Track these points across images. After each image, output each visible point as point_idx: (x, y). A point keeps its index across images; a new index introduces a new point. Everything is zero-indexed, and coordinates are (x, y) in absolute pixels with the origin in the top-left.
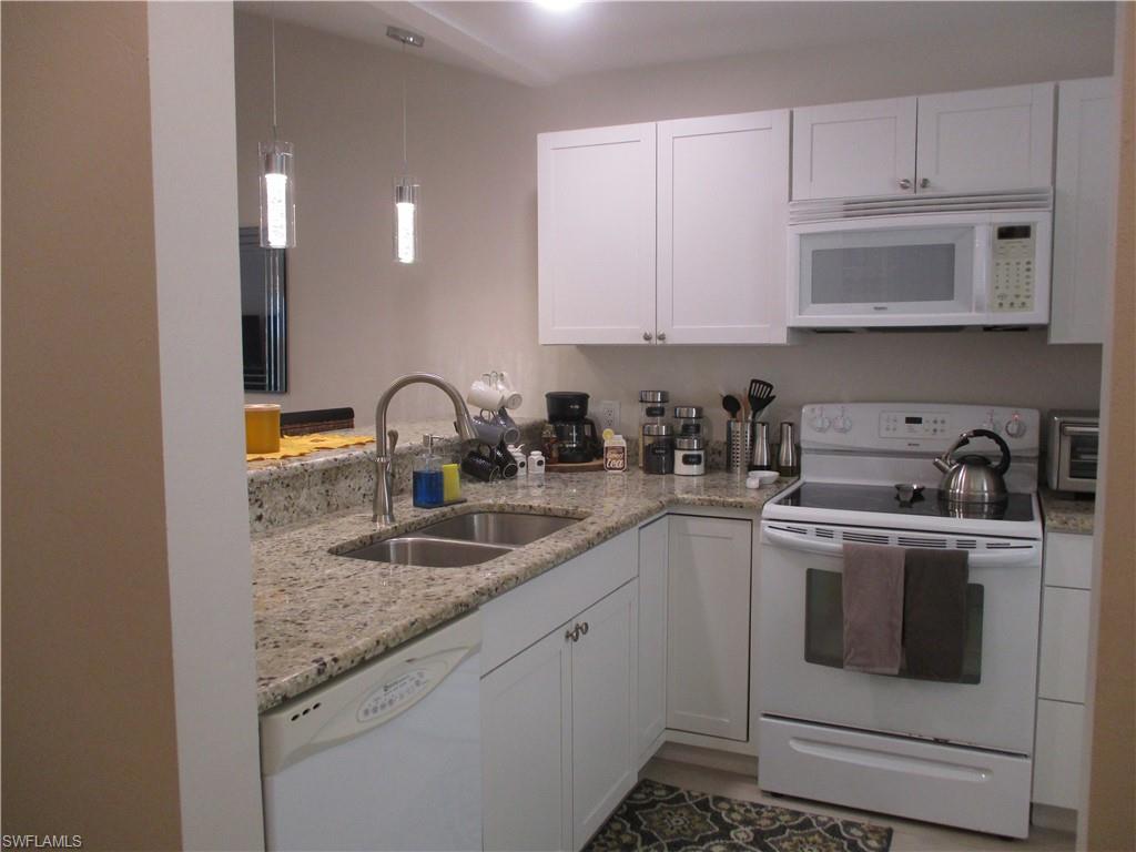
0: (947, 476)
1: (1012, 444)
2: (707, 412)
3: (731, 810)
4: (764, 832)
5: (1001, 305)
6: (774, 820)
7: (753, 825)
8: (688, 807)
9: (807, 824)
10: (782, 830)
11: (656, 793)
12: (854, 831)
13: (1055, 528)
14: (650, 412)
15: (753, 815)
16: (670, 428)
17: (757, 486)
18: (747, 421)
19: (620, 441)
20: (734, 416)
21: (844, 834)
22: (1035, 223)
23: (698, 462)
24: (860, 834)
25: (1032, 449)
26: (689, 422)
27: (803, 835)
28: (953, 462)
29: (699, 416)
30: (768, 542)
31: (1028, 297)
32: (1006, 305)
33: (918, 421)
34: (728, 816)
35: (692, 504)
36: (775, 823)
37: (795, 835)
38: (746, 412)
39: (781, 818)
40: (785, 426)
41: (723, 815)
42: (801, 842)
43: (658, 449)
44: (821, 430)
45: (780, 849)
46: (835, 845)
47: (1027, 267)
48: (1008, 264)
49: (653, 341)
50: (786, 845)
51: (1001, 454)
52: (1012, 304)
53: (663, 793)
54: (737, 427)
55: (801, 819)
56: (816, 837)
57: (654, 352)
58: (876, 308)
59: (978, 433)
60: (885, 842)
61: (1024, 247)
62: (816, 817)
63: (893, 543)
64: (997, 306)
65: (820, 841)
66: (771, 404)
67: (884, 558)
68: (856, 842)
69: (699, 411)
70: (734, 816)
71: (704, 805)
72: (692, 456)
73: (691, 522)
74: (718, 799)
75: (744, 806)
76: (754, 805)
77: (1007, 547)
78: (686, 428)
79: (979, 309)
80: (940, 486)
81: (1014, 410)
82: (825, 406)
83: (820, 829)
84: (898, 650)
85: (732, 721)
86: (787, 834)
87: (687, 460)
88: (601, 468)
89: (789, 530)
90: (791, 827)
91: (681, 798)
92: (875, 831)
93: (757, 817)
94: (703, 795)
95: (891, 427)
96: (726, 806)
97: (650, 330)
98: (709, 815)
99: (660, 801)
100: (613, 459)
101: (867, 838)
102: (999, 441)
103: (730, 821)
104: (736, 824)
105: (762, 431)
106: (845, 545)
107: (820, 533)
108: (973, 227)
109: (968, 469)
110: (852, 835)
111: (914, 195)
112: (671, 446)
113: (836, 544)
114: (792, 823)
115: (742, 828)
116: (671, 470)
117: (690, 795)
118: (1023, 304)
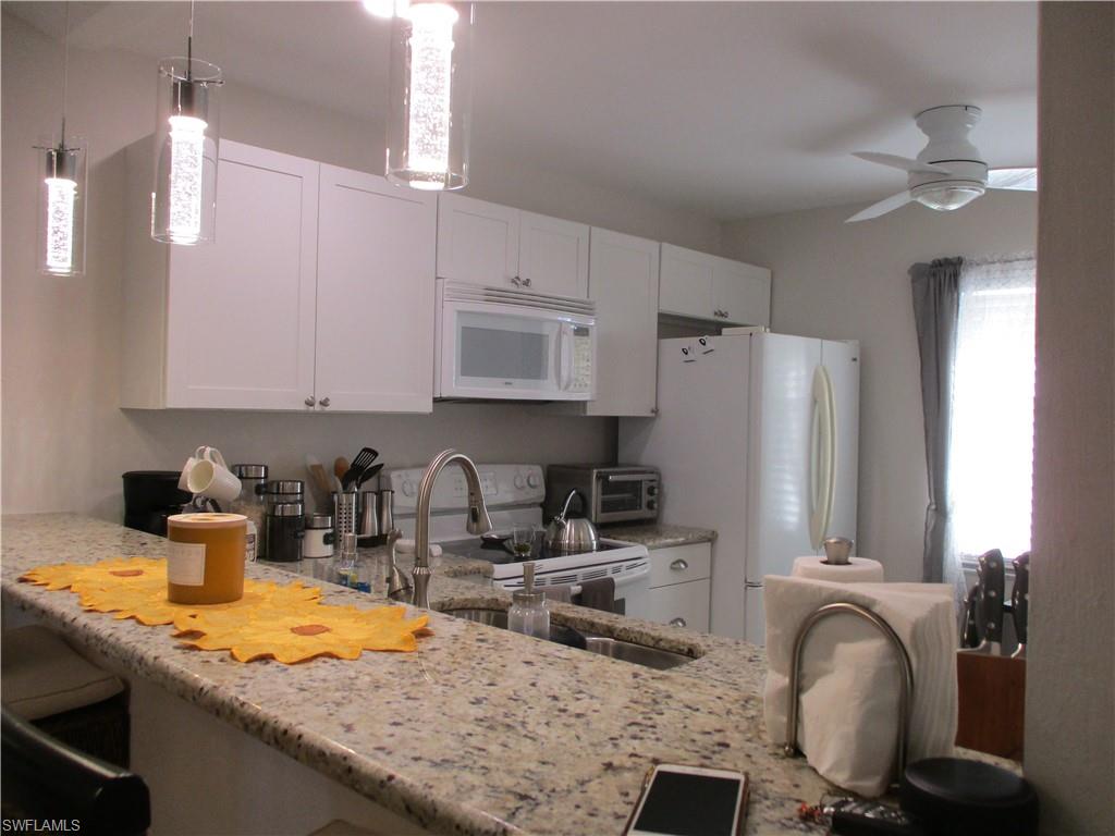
5: (575, 386)
14: (259, 491)
18: (352, 493)
22: (591, 326)
25: (541, 496)
32: (578, 386)
40: (387, 492)
43: (300, 532)
47: (587, 358)
48: (579, 355)
72: (331, 535)
77: (636, 566)
79: (565, 388)
87: (327, 540)
105: (372, 502)
118: (586, 386)
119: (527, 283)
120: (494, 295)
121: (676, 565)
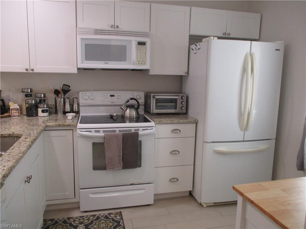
0: (124, 111)
1: (139, 101)
2: (46, 95)
3: (74, 221)
4: (87, 225)
5: (139, 63)
6: (88, 219)
7: (83, 224)
8: (60, 224)
9: (98, 218)
10: (92, 222)
11: (47, 223)
12: (112, 215)
13: (158, 123)
14: (27, 96)
15: (82, 220)
16: (36, 101)
17: (71, 118)
18: (61, 98)
19: (16, 106)
20: (57, 96)
21: (110, 217)
22: (147, 41)
23: (47, 112)
24: (114, 216)
25: (143, 103)
26: (41, 98)
27: (99, 221)
28: (125, 107)
29: (44, 96)
30: (80, 136)
31: (145, 62)
32: (140, 64)
33: (113, 96)
34: (74, 223)
35: (53, 126)
36: (89, 221)
37: (96, 222)
38: (62, 95)
39: (90, 218)
40: (75, 98)
41: (73, 223)
42: (99, 224)
43: (33, 108)
44: (86, 100)
45: (94, 228)
46: (109, 222)
47: (145, 53)
48: (140, 52)
49: (29, 71)
50: (95, 226)
51: (137, 104)
52: (141, 63)
53: (50, 222)
54: (58, 100)
55: (96, 217)
56: (103, 221)
57: (29, 75)
58: (105, 63)
59: (132, 99)
60: (121, 216)
61: (144, 48)
62: (100, 215)
63: (117, 132)
64: (138, 64)
65: (104, 222)
66: (69, 92)
67: (116, 136)
68: (114, 218)
69: (44, 95)
70: (76, 222)
71: (65, 222)
72: (45, 110)
73: (51, 132)
74: (69, 218)
75: (78, 218)
76: (81, 217)
77: (147, 129)
78: (40, 101)
79: (133, 64)
80: (122, 114)
81: (138, 92)
82: (86, 92)
83: (102, 218)
84: (121, 162)
85: (69, 193)
86: (94, 223)
87: (43, 111)
88: (10, 116)
89: (86, 131)
90: (95, 220)
91: (56, 222)
92: (117, 213)
93: (83, 220)
94: (63, 218)
95: (106, 98)
96: (73, 220)
97: (28, 67)
98: (68, 225)
99: (50, 226)
100: (15, 113)
101: (116, 217)
102: (137, 101)
103: (76, 225)
104: (78, 225)
105: (67, 101)
106: (105, 134)
107: (96, 132)
108: (131, 41)
109: (130, 109)
110: (112, 217)
111: (114, 30)
112: (36, 107)
113: (102, 134)
114: (94, 219)
115: (80, 226)
116: (37, 115)
117: (59, 220)
118: (144, 63)
119: (117, 27)
120: (97, 32)
121: (174, 131)
